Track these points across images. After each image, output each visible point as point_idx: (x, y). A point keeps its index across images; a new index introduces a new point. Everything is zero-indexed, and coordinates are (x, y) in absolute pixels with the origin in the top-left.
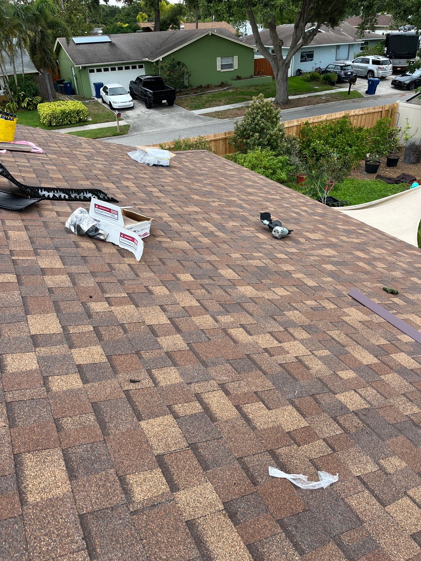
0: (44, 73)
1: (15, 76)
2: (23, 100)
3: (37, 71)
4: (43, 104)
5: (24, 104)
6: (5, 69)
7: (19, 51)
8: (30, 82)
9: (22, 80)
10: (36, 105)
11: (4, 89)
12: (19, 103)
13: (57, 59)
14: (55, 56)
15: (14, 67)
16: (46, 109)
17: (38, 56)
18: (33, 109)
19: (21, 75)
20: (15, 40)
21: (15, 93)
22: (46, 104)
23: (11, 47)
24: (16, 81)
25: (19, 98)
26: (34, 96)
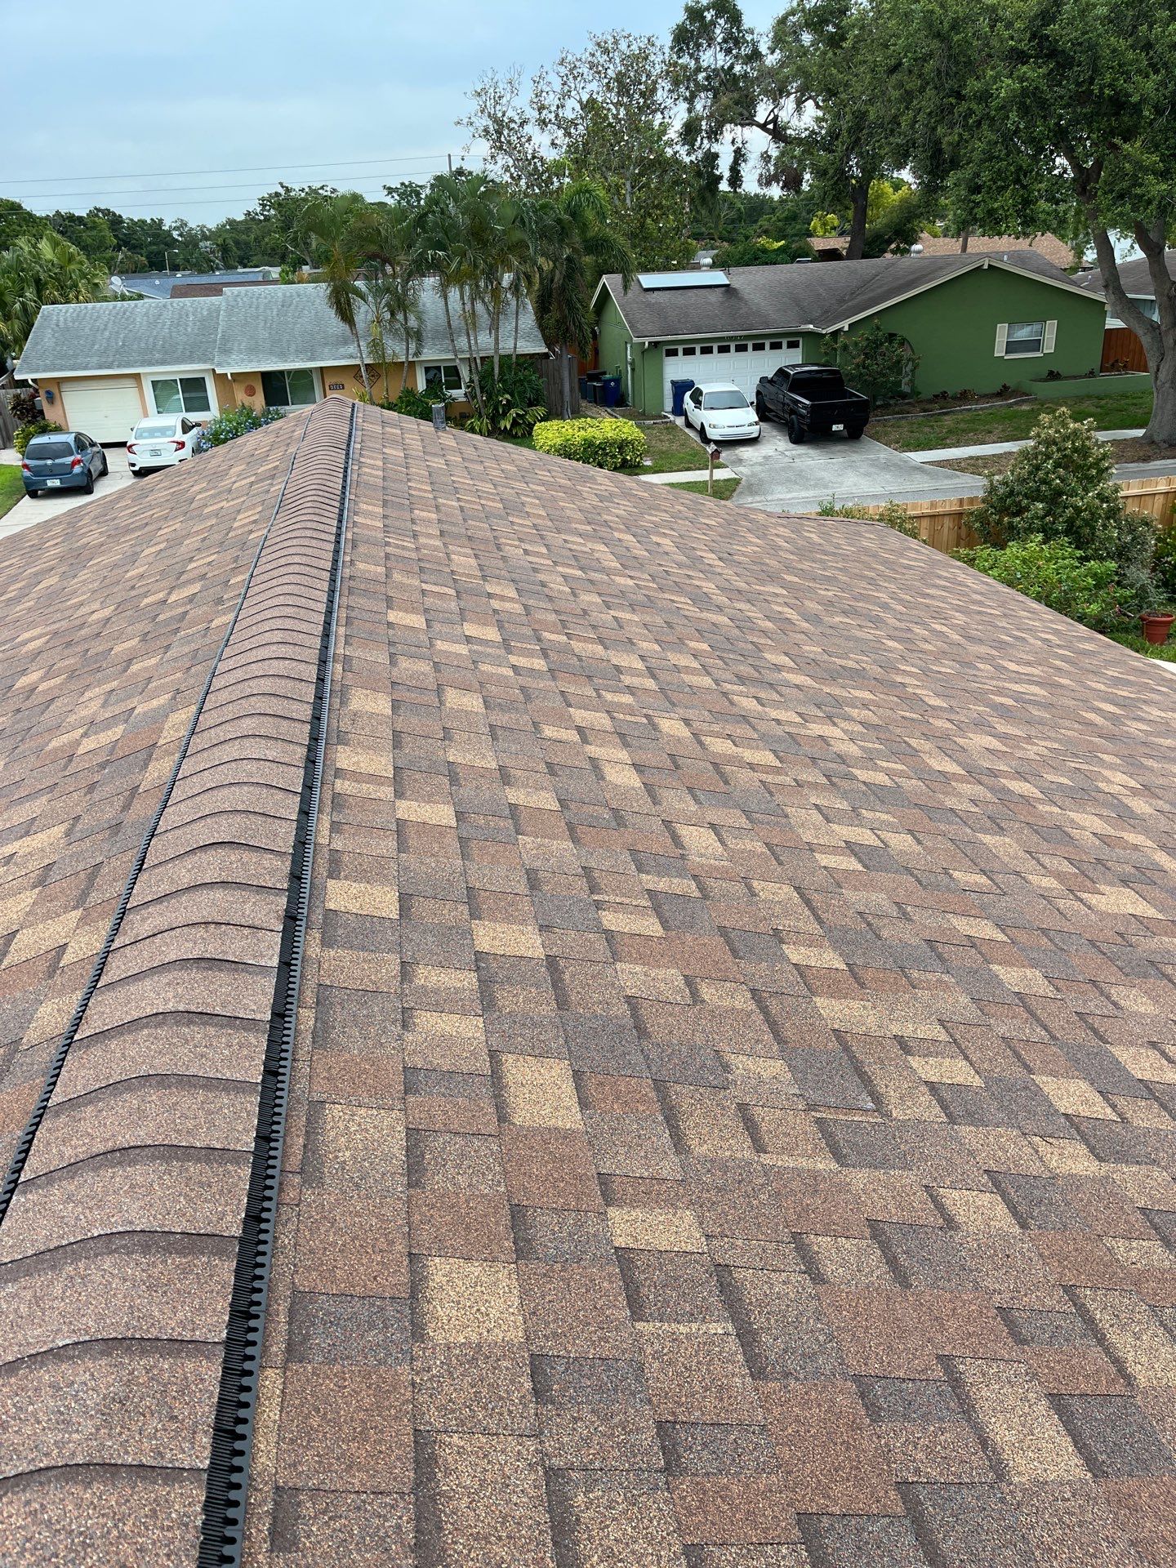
0: (561, 356)
1: (496, 360)
2: (505, 414)
3: (546, 350)
4: (548, 424)
5: (506, 424)
6: (476, 343)
7: (514, 303)
8: (527, 373)
9: (510, 367)
10: (531, 426)
11: (468, 387)
12: (494, 419)
13: (597, 323)
14: (591, 317)
15: (497, 339)
16: (551, 436)
17: (554, 315)
18: (523, 435)
19: (509, 356)
20: (507, 278)
21: (490, 398)
22: (555, 424)
23: (496, 293)
24: (496, 371)
25: (496, 409)
26: (531, 404)
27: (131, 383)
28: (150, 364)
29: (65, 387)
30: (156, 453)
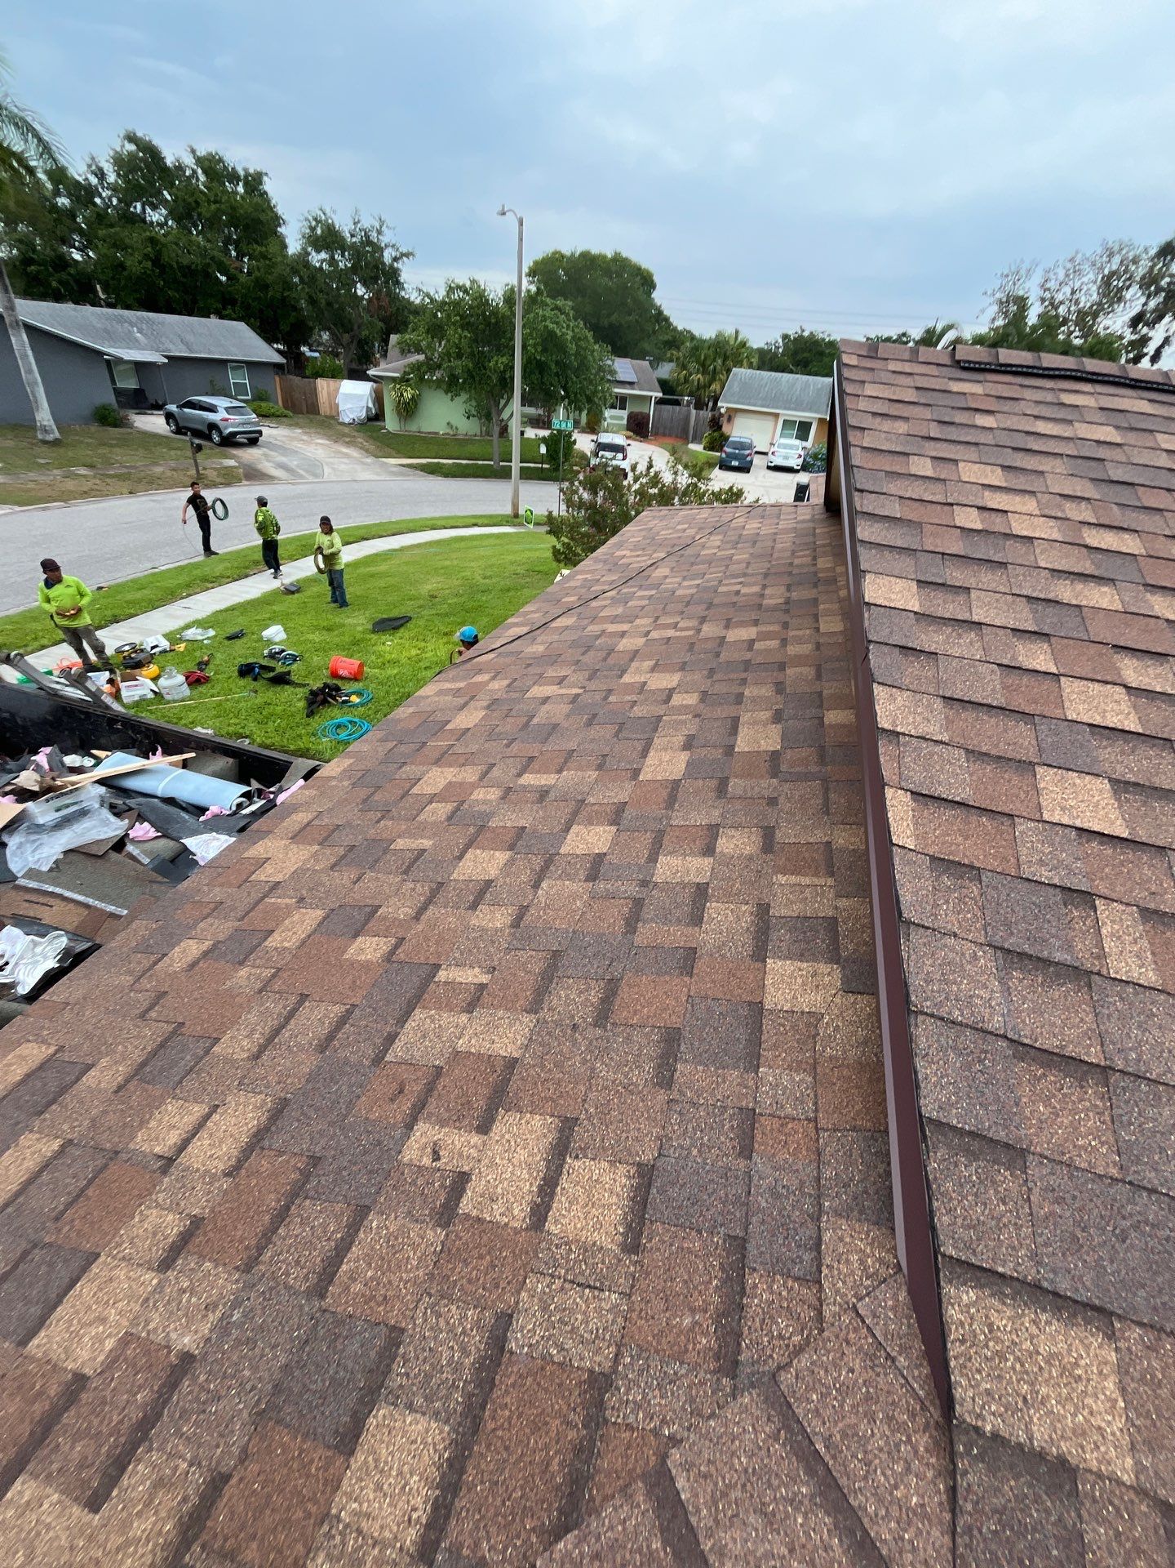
27: (771, 418)
28: (789, 409)
29: (739, 414)
30: (786, 458)
